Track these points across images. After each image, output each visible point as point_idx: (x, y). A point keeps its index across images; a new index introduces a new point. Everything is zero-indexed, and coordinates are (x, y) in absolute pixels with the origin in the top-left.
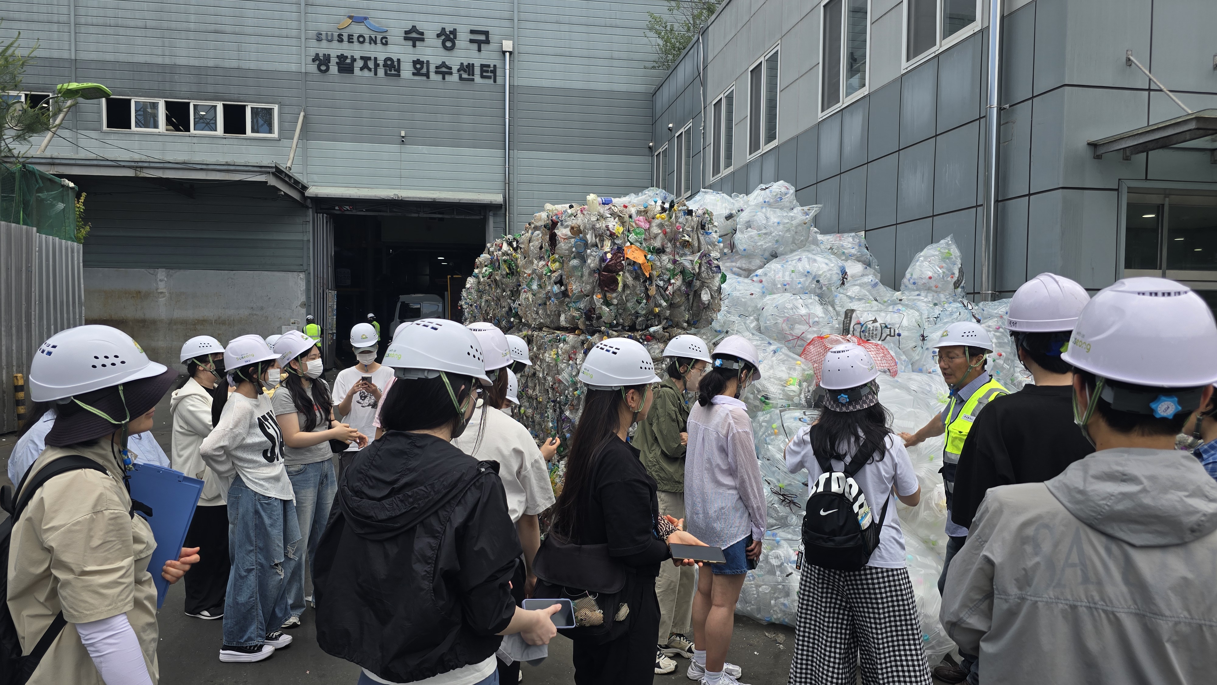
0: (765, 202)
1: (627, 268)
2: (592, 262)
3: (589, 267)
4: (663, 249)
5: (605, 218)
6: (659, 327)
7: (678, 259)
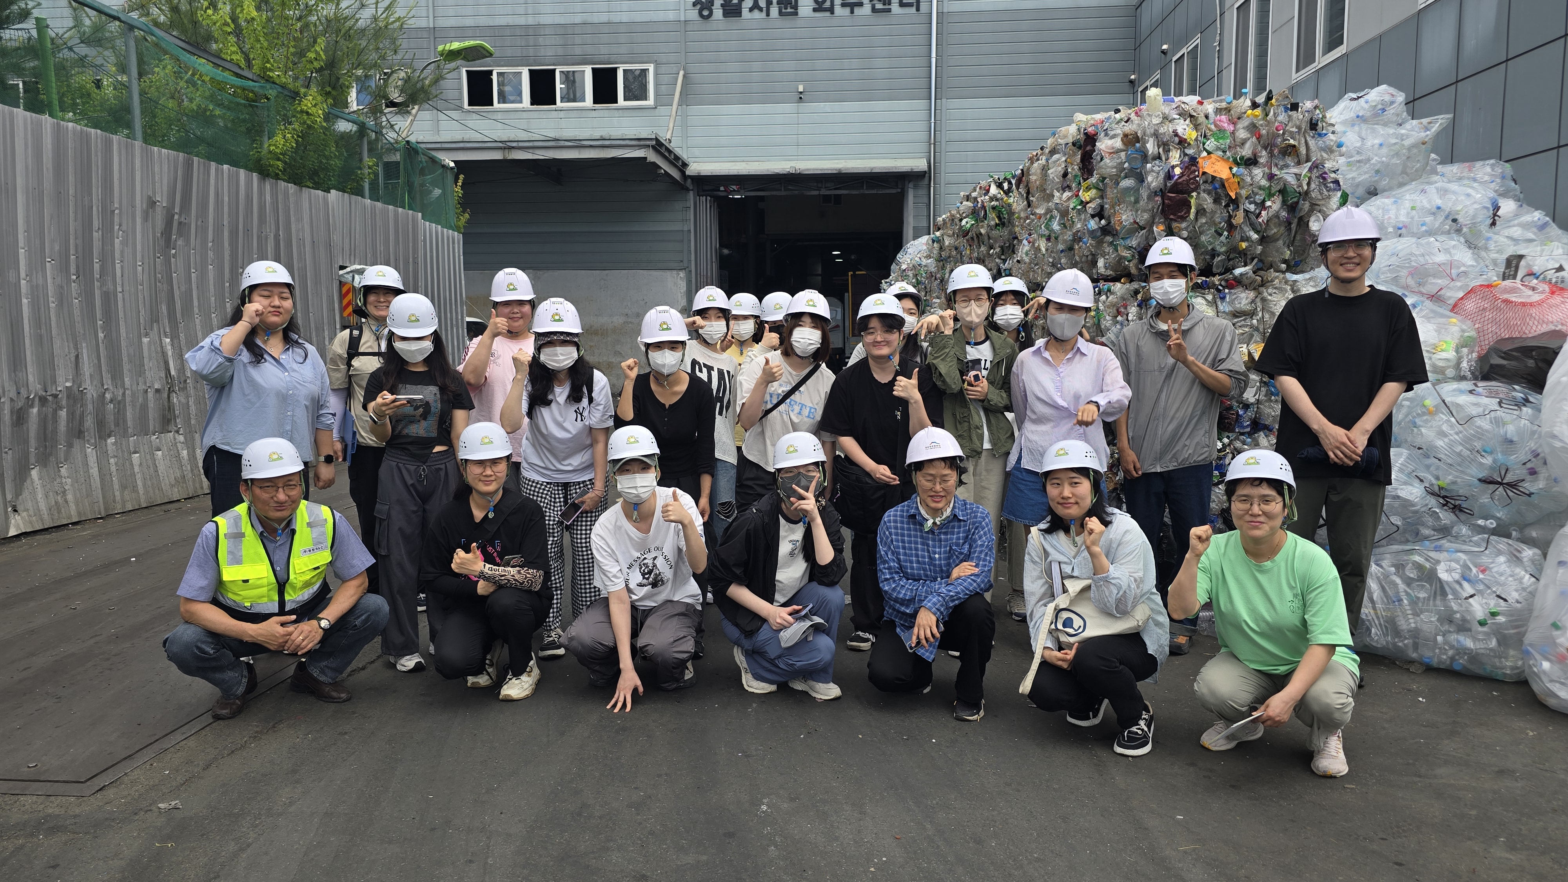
0: (1358, 117)
1: (1202, 187)
2: (1154, 180)
3: (1149, 188)
4: (1255, 159)
5: (1172, 121)
6: (1247, 268)
7: (1278, 173)
